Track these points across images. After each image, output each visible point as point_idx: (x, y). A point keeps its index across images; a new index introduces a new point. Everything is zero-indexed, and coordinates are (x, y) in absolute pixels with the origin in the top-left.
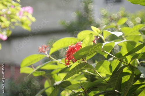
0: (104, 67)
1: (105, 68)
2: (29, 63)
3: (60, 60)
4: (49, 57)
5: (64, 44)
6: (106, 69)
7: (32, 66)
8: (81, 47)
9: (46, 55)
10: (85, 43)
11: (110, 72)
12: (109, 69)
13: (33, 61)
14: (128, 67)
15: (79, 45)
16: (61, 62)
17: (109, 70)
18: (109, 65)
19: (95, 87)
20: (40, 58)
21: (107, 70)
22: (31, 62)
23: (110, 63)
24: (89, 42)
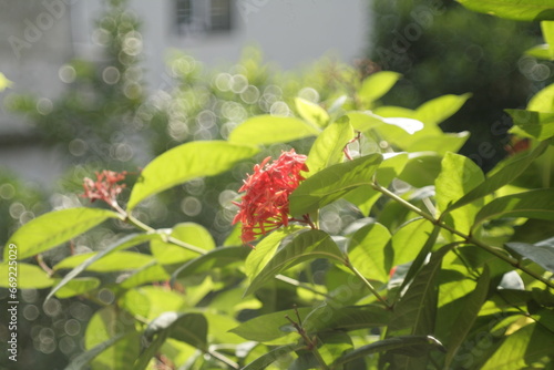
0: (366, 250)
1: (369, 255)
2: (40, 245)
3: (168, 231)
4: (127, 219)
5: (189, 166)
6: (373, 259)
7: (40, 258)
8: (305, 168)
9: (115, 210)
10: (318, 154)
11: (384, 271)
12: (381, 257)
13: (54, 237)
14: (454, 251)
15: (296, 163)
16: (172, 239)
17: (382, 265)
18: (385, 243)
19: (339, 327)
20: (87, 222)
21: (376, 265)
22: (48, 240)
23: (389, 236)
24: (333, 152)
